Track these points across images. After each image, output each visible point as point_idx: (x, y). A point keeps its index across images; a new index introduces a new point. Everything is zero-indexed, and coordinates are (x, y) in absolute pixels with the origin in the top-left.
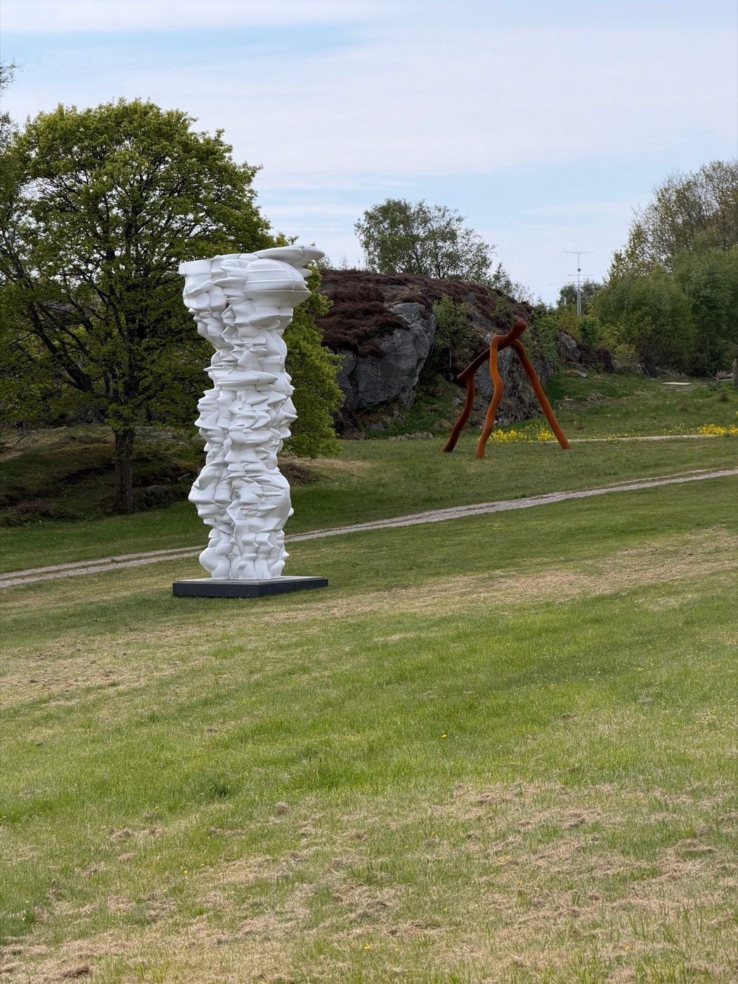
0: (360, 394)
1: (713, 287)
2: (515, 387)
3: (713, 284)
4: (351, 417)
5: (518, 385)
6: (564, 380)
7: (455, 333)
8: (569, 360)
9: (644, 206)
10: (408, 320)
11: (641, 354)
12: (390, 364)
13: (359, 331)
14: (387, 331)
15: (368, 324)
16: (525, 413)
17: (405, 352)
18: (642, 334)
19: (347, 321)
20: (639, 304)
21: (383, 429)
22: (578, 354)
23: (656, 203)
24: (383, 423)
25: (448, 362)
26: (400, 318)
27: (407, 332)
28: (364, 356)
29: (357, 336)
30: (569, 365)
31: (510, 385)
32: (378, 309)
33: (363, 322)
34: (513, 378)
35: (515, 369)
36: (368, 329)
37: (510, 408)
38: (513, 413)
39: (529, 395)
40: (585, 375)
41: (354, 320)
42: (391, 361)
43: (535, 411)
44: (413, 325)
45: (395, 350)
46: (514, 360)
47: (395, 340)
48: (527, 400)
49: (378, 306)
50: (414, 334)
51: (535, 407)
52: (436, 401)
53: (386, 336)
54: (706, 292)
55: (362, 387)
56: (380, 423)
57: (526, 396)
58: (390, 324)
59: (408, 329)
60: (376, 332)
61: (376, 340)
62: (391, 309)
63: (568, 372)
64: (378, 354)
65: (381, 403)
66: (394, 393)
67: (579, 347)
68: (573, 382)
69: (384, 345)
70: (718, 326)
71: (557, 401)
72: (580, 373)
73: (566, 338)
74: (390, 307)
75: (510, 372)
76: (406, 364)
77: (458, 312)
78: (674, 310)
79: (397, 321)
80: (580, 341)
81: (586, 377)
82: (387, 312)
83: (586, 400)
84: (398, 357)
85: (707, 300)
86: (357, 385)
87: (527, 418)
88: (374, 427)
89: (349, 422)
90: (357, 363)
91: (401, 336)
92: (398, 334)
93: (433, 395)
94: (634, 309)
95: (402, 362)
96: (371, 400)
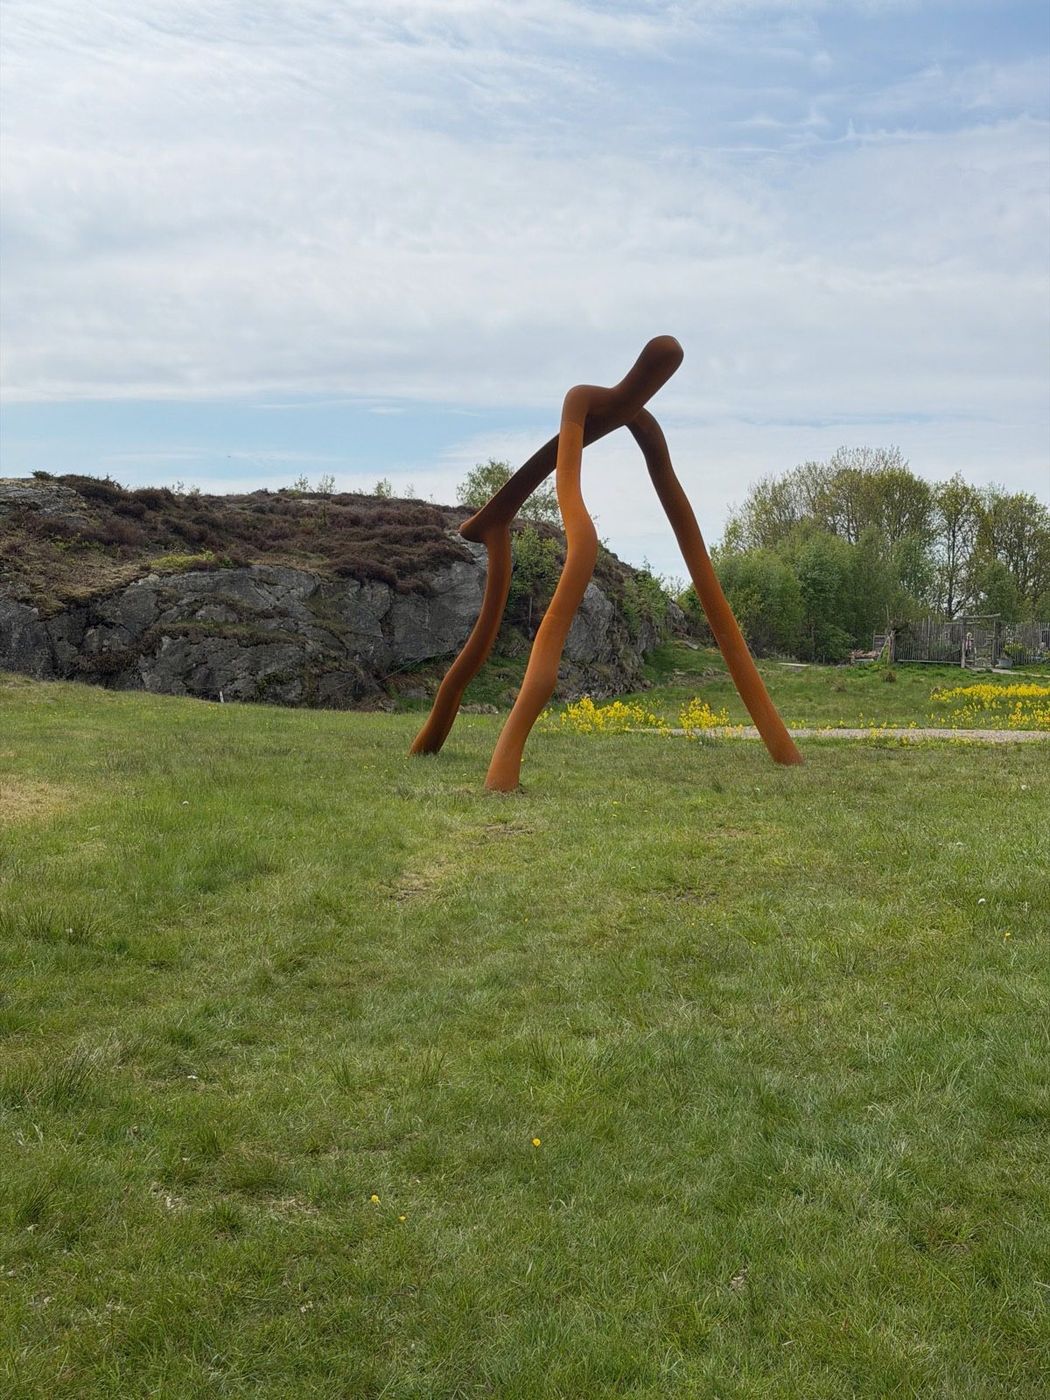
0: (396, 647)
1: (821, 570)
2: (614, 651)
3: (821, 566)
4: (377, 677)
5: (619, 650)
6: (671, 651)
7: (540, 576)
8: (676, 630)
9: (740, 504)
10: (474, 552)
11: (749, 633)
12: (444, 608)
13: (404, 560)
14: (442, 562)
15: (418, 553)
16: (626, 686)
17: (463, 593)
18: (750, 613)
19: (387, 547)
20: (747, 582)
21: (426, 697)
22: (686, 625)
23: (753, 501)
24: (427, 689)
25: (527, 613)
26: (464, 549)
27: (471, 567)
28: (405, 592)
29: (399, 566)
30: (676, 636)
31: (608, 648)
32: (434, 534)
33: (410, 550)
34: (612, 640)
35: (615, 629)
36: (416, 559)
37: (607, 678)
38: (611, 685)
39: (632, 662)
40: (696, 647)
41: (398, 546)
42: (446, 603)
43: (638, 684)
44: (480, 559)
45: (453, 589)
46: (614, 619)
47: (453, 576)
48: (630, 670)
49: (435, 530)
50: (480, 570)
51: (640, 680)
52: (507, 663)
53: (441, 570)
54: (815, 574)
55: (399, 636)
56: (422, 689)
57: (629, 665)
58: (447, 554)
59: (473, 563)
60: (427, 563)
61: (425, 574)
62: (453, 537)
63: (677, 642)
64: (426, 593)
65: (428, 661)
66: (447, 647)
67: (687, 618)
68: (683, 654)
69: (437, 581)
70: (825, 611)
71: (665, 674)
72: (690, 645)
73: (673, 608)
74: (451, 534)
75: (610, 632)
76: (464, 610)
77: (545, 550)
78: (783, 590)
79: (459, 551)
80: (688, 611)
81: (698, 650)
82: (445, 538)
83: (701, 675)
84: (456, 599)
85: (814, 582)
86: (391, 633)
87: (629, 692)
88: (413, 693)
89: (374, 683)
90: (395, 602)
91: (462, 572)
92: (458, 567)
93: (503, 655)
94: (741, 587)
95: (462, 606)
96: (411, 656)
